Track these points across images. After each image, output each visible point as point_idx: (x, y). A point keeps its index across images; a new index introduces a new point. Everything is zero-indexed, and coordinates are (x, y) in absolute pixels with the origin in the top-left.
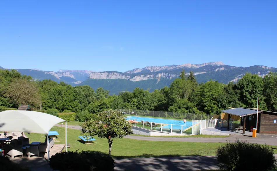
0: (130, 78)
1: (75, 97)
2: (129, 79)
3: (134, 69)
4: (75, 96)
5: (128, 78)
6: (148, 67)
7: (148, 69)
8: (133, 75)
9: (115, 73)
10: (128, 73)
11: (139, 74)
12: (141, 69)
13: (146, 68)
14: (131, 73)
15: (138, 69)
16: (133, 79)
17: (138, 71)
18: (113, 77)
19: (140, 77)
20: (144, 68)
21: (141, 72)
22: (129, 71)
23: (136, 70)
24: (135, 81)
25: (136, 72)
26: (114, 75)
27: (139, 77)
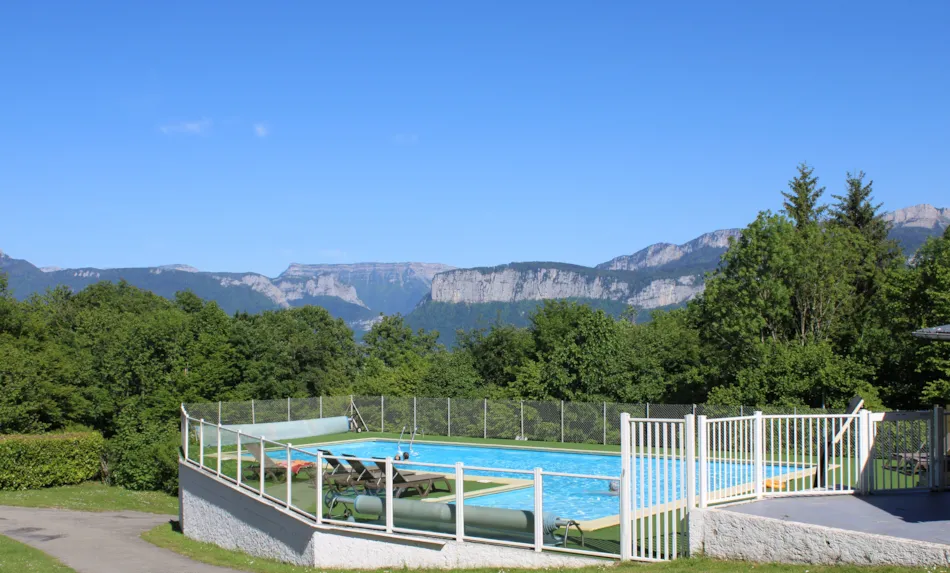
0: (627, 292)
1: (236, 366)
2: (620, 299)
3: (646, 250)
4: (240, 364)
5: (616, 291)
6: (713, 236)
7: (713, 244)
8: (640, 279)
9: (553, 273)
10: (618, 266)
11: (670, 272)
12: (681, 247)
13: (706, 241)
14: (633, 268)
15: (667, 245)
16: (643, 295)
17: (666, 257)
18: (546, 291)
19: (678, 284)
20: (695, 243)
21: (682, 259)
22: (619, 259)
23: (656, 252)
24: (652, 305)
25: (654, 262)
26: (549, 282)
27: (672, 288)
